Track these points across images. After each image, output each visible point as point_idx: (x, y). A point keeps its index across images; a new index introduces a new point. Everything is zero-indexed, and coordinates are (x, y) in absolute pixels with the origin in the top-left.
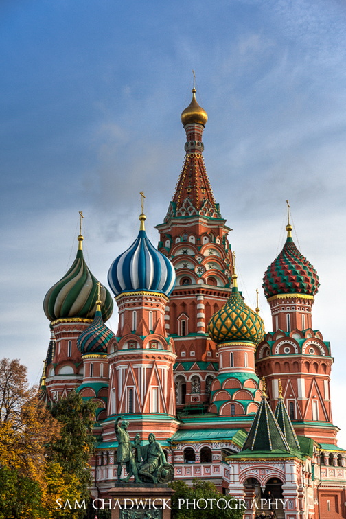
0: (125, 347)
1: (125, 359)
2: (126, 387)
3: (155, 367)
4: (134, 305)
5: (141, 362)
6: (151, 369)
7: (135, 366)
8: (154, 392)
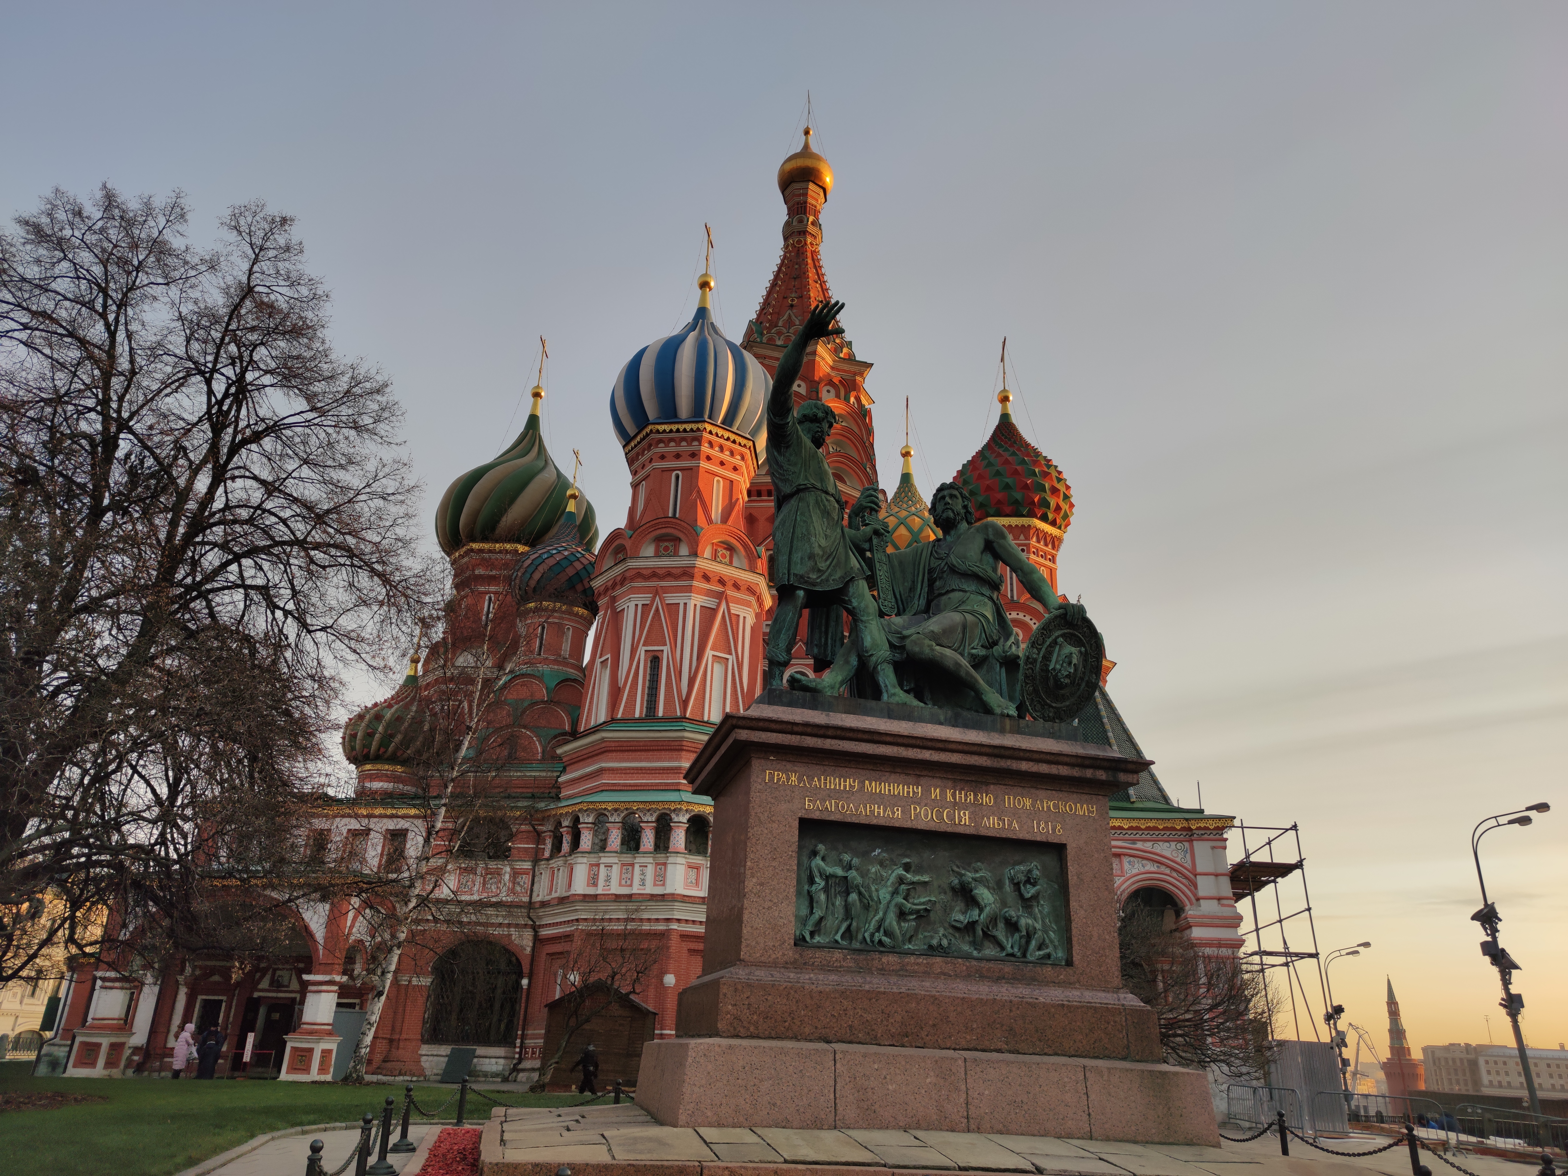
0: (649, 550)
1: (646, 578)
2: (642, 650)
3: (723, 606)
4: (678, 456)
5: (689, 589)
6: (714, 611)
7: (671, 598)
8: (718, 669)
